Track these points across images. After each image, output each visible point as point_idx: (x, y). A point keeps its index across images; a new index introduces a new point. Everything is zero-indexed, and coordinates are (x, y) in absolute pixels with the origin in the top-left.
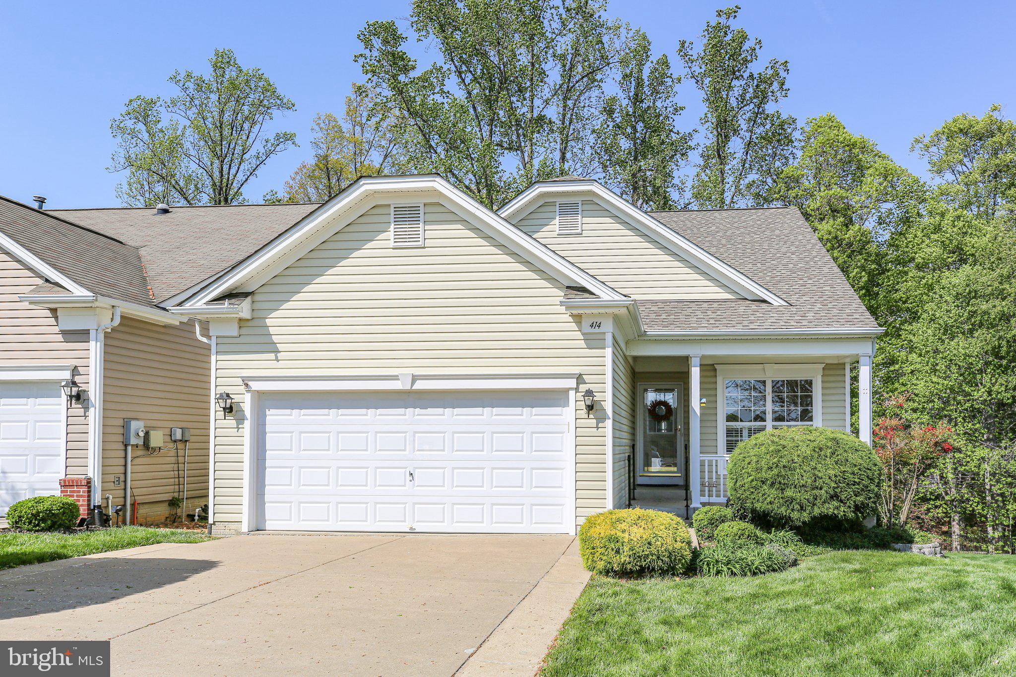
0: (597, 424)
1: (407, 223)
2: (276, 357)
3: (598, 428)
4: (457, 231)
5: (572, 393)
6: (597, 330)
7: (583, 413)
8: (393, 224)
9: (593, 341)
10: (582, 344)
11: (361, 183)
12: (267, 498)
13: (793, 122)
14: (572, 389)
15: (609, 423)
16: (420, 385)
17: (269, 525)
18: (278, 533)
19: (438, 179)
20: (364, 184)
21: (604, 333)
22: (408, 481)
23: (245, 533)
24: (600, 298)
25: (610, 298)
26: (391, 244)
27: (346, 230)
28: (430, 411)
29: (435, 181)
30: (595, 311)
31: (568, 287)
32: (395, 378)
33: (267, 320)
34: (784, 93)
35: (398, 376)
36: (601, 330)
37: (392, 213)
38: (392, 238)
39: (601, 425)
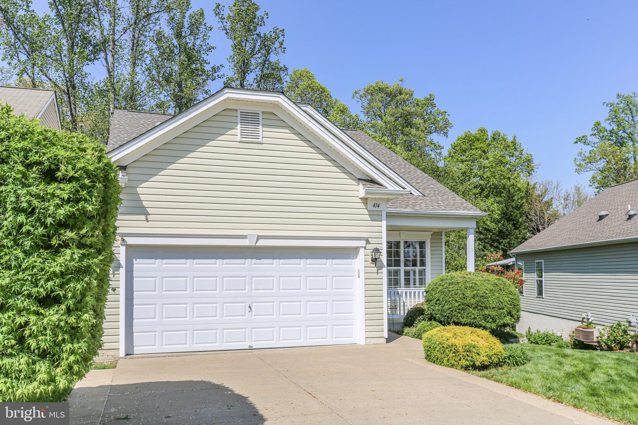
0: (378, 271)
1: (250, 124)
2: (147, 218)
3: (378, 273)
4: (285, 133)
5: (362, 250)
6: (377, 209)
7: (369, 263)
8: (240, 124)
9: (375, 216)
10: (368, 217)
11: (225, 92)
12: (135, 329)
13: (286, 70)
14: (362, 247)
15: (385, 270)
16: (262, 243)
17: (137, 350)
18: (144, 356)
19: (282, 96)
20: (227, 92)
21: (381, 211)
22: (247, 312)
23: (123, 357)
24: (387, 188)
25: (393, 189)
26: (239, 138)
27: (203, 124)
28: (263, 261)
29: (279, 97)
30: (378, 196)
31: (359, 179)
32: (244, 237)
33: (138, 189)
34: (283, 50)
35: (246, 236)
36: (380, 209)
37: (239, 116)
38: (239, 134)
39: (379, 271)
